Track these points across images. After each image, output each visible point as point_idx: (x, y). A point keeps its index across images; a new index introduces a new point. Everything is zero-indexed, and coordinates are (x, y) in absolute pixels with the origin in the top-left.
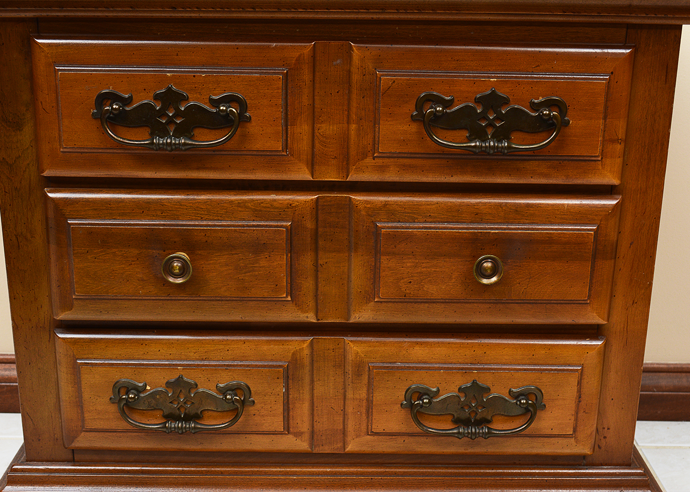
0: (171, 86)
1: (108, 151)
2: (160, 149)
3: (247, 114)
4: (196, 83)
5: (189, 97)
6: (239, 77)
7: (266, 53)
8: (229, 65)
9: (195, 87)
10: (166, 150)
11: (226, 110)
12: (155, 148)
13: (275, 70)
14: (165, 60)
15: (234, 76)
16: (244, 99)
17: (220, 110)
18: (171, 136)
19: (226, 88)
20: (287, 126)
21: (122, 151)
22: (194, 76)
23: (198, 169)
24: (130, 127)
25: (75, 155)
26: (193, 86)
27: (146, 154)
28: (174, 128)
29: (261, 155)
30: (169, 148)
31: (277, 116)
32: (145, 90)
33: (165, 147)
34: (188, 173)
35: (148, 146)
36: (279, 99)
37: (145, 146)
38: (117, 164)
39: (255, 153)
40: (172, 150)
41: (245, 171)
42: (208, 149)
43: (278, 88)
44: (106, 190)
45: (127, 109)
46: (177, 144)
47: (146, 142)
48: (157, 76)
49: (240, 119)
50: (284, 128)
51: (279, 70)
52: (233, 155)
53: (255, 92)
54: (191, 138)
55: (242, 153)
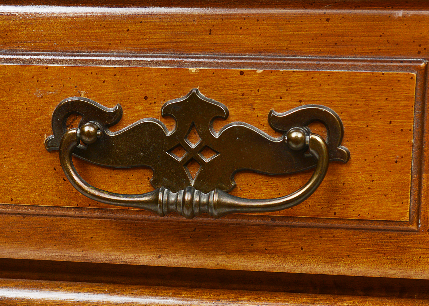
0: (197, 91)
1: (73, 213)
2: (171, 212)
3: (343, 148)
4: (243, 85)
5: (230, 113)
6: (329, 75)
7: (384, 28)
8: (310, 52)
9: (243, 95)
10: (182, 214)
11: (303, 140)
12: (160, 211)
13: (402, 62)
14: (186, 42)
15: (320, 73)
16: (338, 118)
17: (290, 139)
18: (191, 188)
19: (302, 95)
20: (420, 172)
21: (98, 214)
22: (242, 73)
23: (241, 252)
24: (114, 169)
25: (13, 217)
26: (239, 92)
27: (142, 220)
28: (197, 173)
29: (366, 229)
30: (187, 212)
31: (403, 154)
32: (146, 98)
33: (179, 209)
34: (221, 259)
35: (146, 206)
36: (409, 118)
37: (142, 206)
38: (89, 238)
39: (354, 225)
40: (193, 215)
41: (330, 258)
42: (262, 214)
43: (408, 98)
44: (66, 286)
45: (111, 133)
46: (204, 204)
47: (143, 199)
48: (169, 72)
49: (329, 157)
50: (415, 177)
51: (411, 62)
52: (309, 227)
53: (361, 104)
54: (230, 192)
55: (327, 224)
